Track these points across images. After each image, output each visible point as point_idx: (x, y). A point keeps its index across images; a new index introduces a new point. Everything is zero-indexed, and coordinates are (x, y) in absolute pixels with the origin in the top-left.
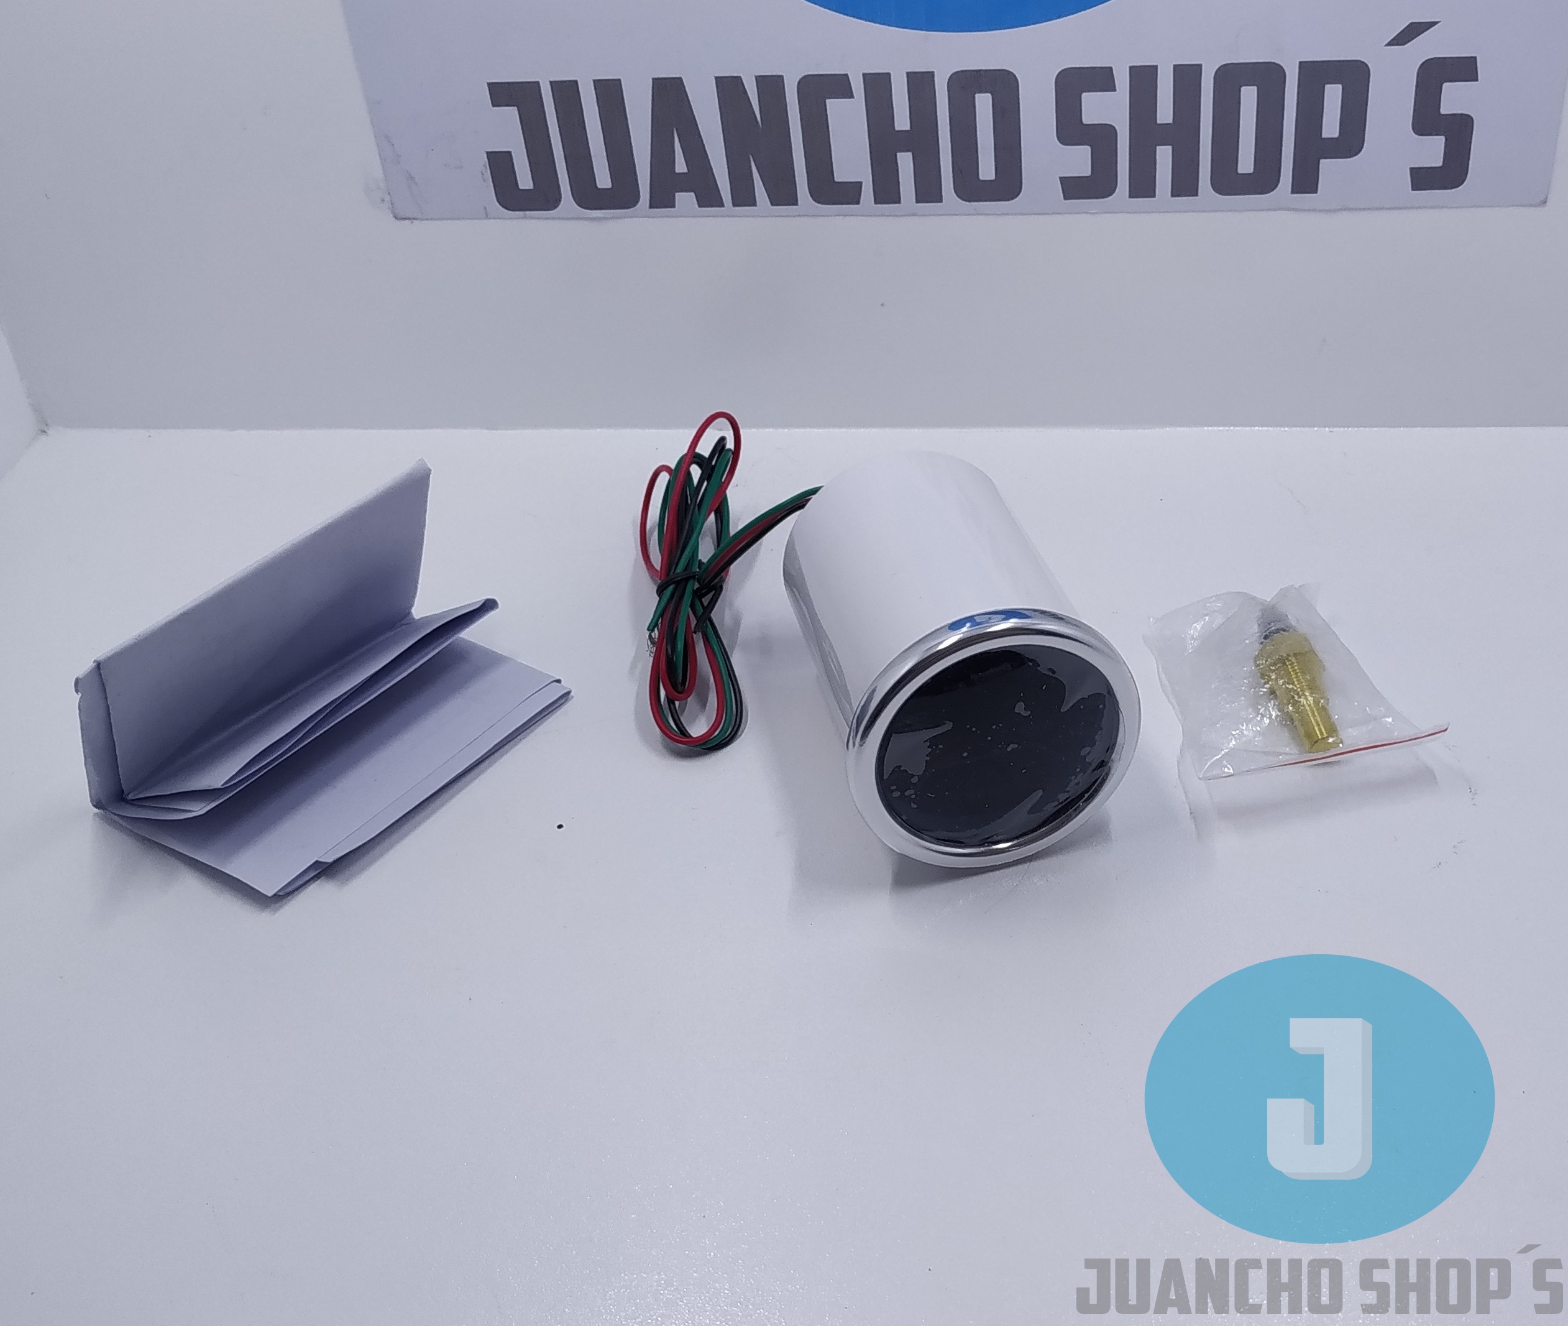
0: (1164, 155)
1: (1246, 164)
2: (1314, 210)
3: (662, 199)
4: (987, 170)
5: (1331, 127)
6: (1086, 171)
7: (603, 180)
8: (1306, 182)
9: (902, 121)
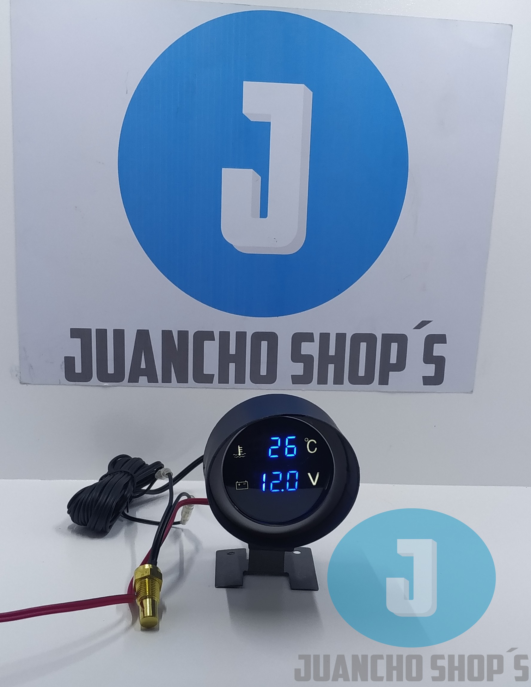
0: (331, 368)
1: (362, 373)
2: (387, 392)
3: (134, 379)
4: (263, 371)
5: (393, 360)
6: (301, 373)
7: (111, 370)
8: (384, 381)
9: (232, 350)
